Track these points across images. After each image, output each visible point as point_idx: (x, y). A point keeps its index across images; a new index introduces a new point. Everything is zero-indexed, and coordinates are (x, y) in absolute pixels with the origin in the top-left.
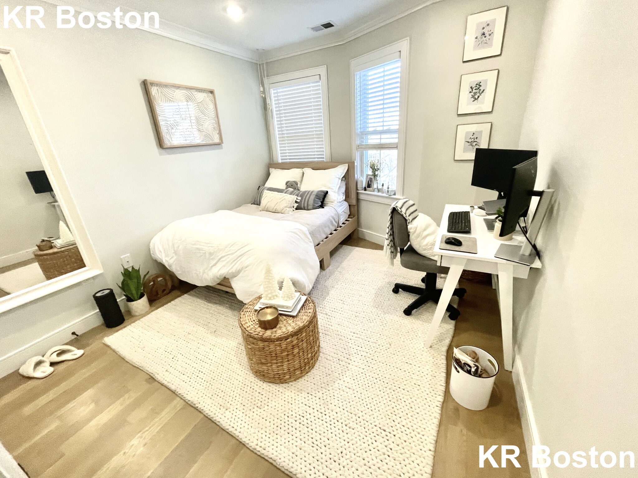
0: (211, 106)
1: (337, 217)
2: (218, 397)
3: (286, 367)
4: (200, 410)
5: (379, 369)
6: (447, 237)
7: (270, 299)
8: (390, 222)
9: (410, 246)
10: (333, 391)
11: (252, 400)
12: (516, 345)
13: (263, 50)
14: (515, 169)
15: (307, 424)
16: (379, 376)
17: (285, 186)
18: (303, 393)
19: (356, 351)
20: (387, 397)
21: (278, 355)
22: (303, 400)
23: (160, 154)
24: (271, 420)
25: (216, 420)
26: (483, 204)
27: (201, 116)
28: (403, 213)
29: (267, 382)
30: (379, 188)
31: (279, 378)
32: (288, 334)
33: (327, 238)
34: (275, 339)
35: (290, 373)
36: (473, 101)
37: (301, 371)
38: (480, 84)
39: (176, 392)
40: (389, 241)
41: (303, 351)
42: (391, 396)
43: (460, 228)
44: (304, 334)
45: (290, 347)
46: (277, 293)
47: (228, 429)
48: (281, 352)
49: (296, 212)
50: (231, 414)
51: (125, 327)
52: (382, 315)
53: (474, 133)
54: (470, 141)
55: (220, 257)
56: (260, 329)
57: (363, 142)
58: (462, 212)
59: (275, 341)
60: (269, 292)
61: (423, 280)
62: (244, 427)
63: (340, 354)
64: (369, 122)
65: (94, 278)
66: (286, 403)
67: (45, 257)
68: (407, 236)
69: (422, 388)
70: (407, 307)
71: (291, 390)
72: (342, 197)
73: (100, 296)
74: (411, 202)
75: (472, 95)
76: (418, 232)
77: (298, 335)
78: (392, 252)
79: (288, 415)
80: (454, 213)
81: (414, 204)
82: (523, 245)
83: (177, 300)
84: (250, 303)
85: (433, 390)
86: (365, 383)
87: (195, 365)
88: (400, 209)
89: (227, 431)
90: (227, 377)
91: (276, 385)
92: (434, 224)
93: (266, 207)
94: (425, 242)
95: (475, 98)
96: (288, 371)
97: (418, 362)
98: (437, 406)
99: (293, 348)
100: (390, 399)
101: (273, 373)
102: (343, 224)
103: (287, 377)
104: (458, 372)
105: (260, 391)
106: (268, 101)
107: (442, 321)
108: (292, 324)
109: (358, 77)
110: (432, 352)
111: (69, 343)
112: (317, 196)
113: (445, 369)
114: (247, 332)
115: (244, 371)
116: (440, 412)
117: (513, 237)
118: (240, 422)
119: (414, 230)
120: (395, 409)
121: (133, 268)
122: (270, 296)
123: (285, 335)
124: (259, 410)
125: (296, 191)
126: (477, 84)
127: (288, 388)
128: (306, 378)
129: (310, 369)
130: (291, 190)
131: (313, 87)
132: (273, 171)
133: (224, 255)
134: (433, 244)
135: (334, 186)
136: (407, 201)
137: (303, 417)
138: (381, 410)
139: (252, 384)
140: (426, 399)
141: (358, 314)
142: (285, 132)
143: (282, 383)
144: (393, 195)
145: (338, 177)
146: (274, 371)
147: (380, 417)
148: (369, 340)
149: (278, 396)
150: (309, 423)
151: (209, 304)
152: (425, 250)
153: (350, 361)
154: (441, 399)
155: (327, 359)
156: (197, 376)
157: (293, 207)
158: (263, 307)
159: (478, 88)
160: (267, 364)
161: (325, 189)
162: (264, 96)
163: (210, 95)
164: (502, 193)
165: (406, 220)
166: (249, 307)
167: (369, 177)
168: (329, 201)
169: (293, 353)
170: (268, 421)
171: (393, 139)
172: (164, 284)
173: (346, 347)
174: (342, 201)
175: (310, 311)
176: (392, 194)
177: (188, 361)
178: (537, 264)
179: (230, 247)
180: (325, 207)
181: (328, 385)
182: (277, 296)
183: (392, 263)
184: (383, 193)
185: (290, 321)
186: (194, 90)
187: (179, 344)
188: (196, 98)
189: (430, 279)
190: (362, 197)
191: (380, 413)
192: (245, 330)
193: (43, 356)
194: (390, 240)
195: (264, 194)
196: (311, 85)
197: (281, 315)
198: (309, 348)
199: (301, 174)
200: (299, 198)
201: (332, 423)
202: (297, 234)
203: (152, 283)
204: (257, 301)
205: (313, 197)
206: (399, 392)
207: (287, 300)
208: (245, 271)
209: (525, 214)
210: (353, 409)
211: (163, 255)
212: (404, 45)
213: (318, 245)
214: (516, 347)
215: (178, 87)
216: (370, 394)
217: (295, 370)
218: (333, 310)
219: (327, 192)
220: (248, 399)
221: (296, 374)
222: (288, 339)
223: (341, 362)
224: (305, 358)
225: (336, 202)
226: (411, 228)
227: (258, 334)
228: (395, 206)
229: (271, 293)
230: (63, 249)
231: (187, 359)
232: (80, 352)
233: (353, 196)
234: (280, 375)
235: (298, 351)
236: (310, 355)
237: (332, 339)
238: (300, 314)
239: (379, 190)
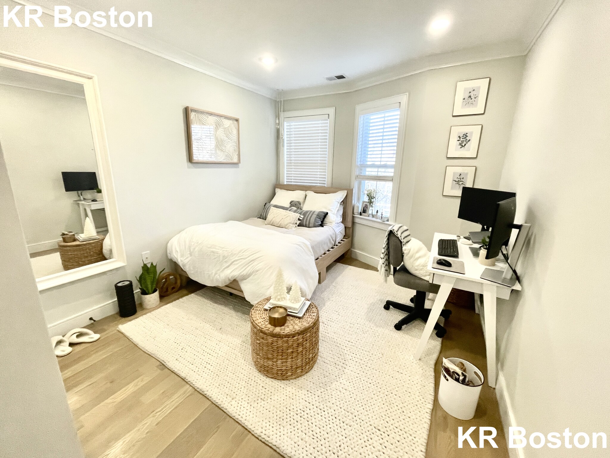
0: (235, 132)
1: (334, 236)
2: (225, 387)
3: (289, 364)
4: (208, 397)
5: (373, 375)
6: (438, 259)
7: (279, 300)
8: (386, 243)
9: (403, 266)
10: (331, 391)
11: (256, 393)
12: (499, 363)
13: (282, 90)
14: (499, 204)
15: (308, 418)
16: (373, 381)
17: (289, 205)
18: (303, 390)
19: (351, 358)
20: (380, 400)
21: (284, 351)
22: (303, 397)
23: (188, 167)
24: (274, 412)
25: (223, 407)
26: (469, 234)
27: (225, 139)
28: (399, 236)
29: (270, 377)
30: (373, 214)
31: (282, 374)
32: (296, 332)
33: (325, 254)
34: (283, 335)
35: (292, 371)
36: (461, 148)
37: (302, 370)
38: (467, 135)
39: (185, 380)
40: (384, 260)
41: (306, 351)
42: (384, 400)
43: (449, 252)
44: (309, 334)
45: (295, 345)
46: (285, 296)
47: (235, 416)
48: (287, 349)
49: (298, 229)
50: (236, 403)
51: (136, 318)
52: (374, 328)
53: (460, 174)
54: (457, 180)
55: (233, 260)
56: (269, 326)
57: (361, 173)
58: (450, 240)
59: (284, 337)
60: (279, 293)
61: (412, 300)
62: (249, 415)
63: (337, 359)
64: (368, 157)
65: (117, 269)
66: (288, 397)
67: (68, 248)
68: (401, 256)
69: (413, 395)
70: (398, 322)
71: (292, 387)
72: (340, 219)
73: (121, 286)
74: (405, 228)
75: (460, 143)
76: (411, 253)
77: (304, 334)
78: (386, 270)
79: (290, 408)
80: (443, 240)
81: (407, 230)
82: (505, 271)
83: (185, 298)
84: (260, 303)
85: (423, 398)
86: (360, 386)
87: (202, 357)
88: (397, 232)
89: (234, 418)
90: (232, 370)
91: (278, 381)
92: (425, 249)
93: (272, 221)
94: (417, 263)
95: (462, 146)
96: (290, 368)
97: (408, 372)
98: (427, 413)
99: (298, 346)
100: (383, 402)
101: (277, 368)
102: (339, 243)
103: (289, 374)
104: (447, 380)
105: (263, 385)
106: (281, 131)
107: (430, 337)
108: (298, 324)
109: (362, 119)
110: (421, 364)
111: (87, 327)
112: (318, 216)
113: (433, 380)
114: (258, 327)
115: (248, 366)
116: (430, 418)
117: (496, 263)
118: (245, 410)
119: (408, 251)
120: (388, 412)
121: (152, 264)
122: (279, 297)
123: (293, 333)
124: (263, 402)
125: (299, 210)
126: (464, 135)
127: (289, 385)
128: (305, 377)
129: (310, 369)
130: (295, 208)
131: (321, 123)
132: (278, 191)
133: (236, 259)
134: (425, 266)
135: (333, 209)
136: (401, 226)
137: (304, 411)
138: (375, 412)
139: (256, 378)
140: (417, 405)
141: (352, 325)
142: (293, 159)
143: (283, 380)
144: (387, 221)
145: (337, 201)
146: (278, 367)
147: (374, 417)
148: (363, 348)
149: (280, 391)
150: (310, 417)
151: (216, 305)
152: (417, 270)
153: (345, 366)
154: (430, 406)
155: (324, 362)
156: (205, 367)
157: (296, 224)
158: (272, 307)
159: (465, 138)
160: (273, 359)
161: (325, 211)
162: (278, 127)
163: (235, 122)
164: (485, 227)
165: (401, 242)
166: (259, 306)
167: (365, 203)
168: (329, 221)
169: (297, 351)
170: (271, 413)
171: (390, 172)
172: (174, 282)
173: (342, 354)
174: (340, 223)
175: (314, 314)
176: (385, 220)
177: (197, 354)
178: (517, 287)
179: (243, 253)
180: (324, 226)
181: (326, 385)
182: (284, 298)
183: (386, 281)
184: (377, 218)
185: (297, 321)
186: (223, 118)
187: (187, 337)
188: (224, 124)
189: (419, 299)
190: (357, 220)
191: (375, 414)
192: (257, 326)
193: (63, 336)
194: (385, 258)
195: (271, 210)
196: (320, 122)
197: (288, 315)
198: (311, 348)
199: (304, 196)
200: (302, 217)
201: (330, 419)
202: (301, 247)
203: (164, 280)
204: (266, 302)
205: (314, 216)
206: (392, 397)
207: (293, 303)
208: (255, 275)
209: (506, 244)
210: (349, 408)
211: (179, 255)
212: (404, 99)
213: (317, 259)
214: (499, 365)
215: (211, 114)
216: (364, 397)
217: (297, 368)
218: (329, 319)
219: (327, 213)
220: (253, 391)
221: (297, 372)
222: (295, 337)
223: (337, 366)
224: (306, 357)
225: (334, 223)
226: (405, 250)
227: (268, 330)
228: (392, 229)
229: (280, 295)
230: (84, 243)
231: (195, 351)
232: (96, 336)
233: (349, 219)
234: (283, 372)
235: (302, 350)
236: (311, 355)
237: (329, 345)
238: (305, 316)
239: (373, 216)
